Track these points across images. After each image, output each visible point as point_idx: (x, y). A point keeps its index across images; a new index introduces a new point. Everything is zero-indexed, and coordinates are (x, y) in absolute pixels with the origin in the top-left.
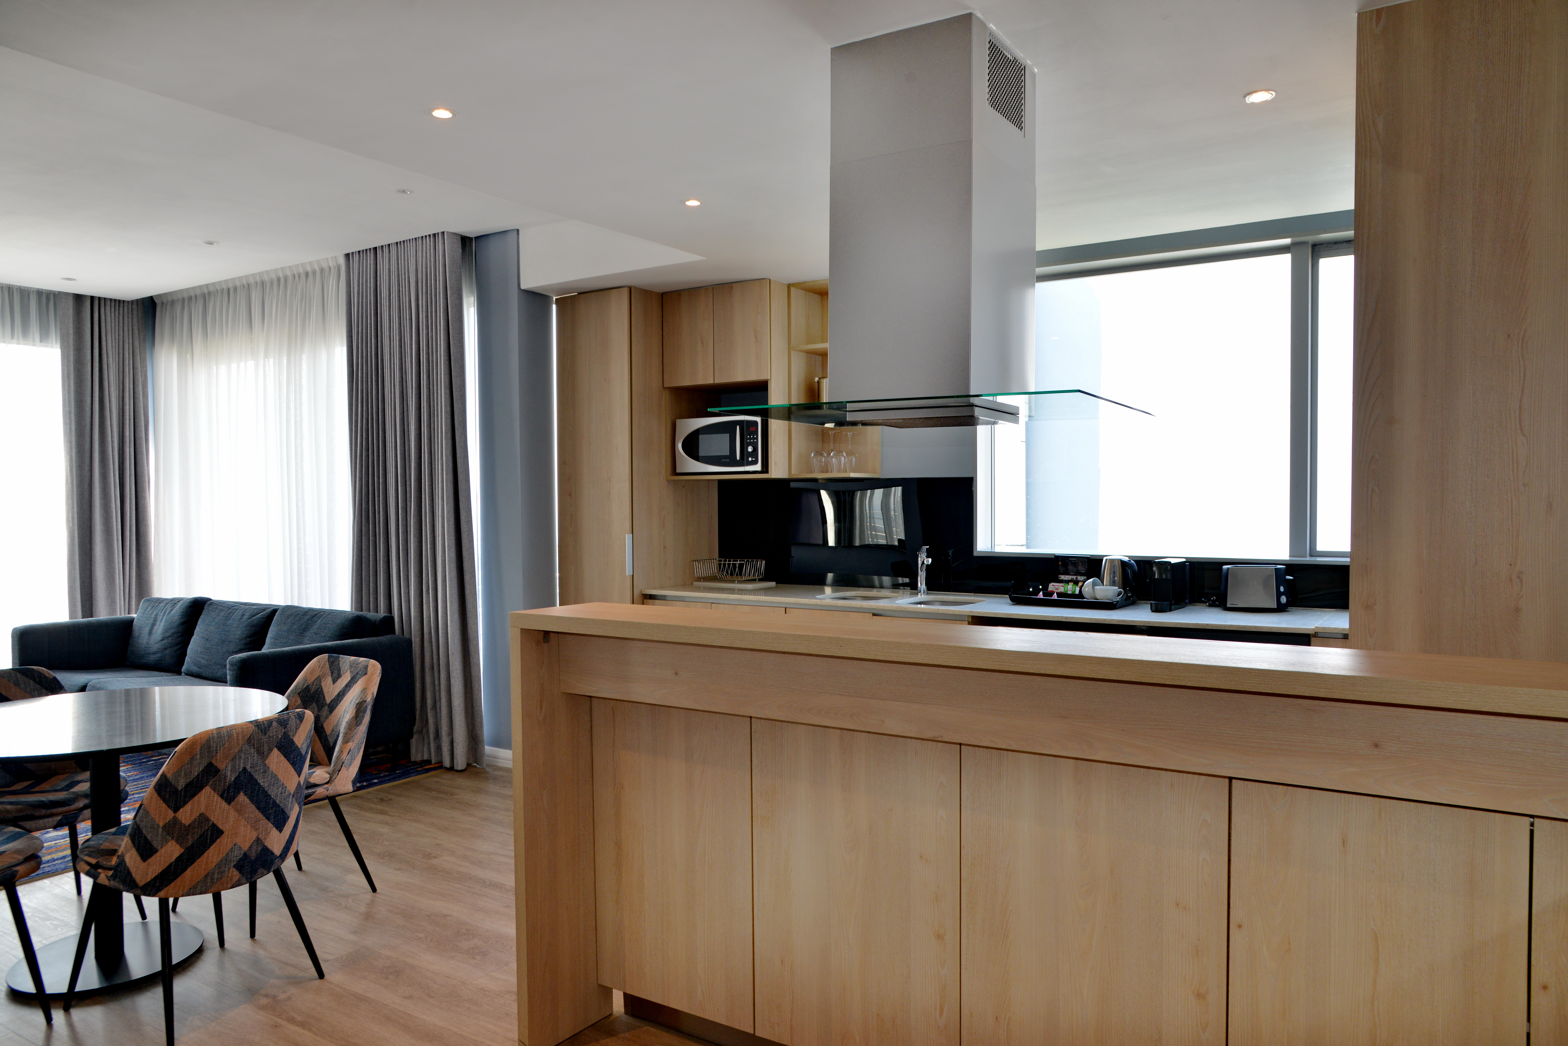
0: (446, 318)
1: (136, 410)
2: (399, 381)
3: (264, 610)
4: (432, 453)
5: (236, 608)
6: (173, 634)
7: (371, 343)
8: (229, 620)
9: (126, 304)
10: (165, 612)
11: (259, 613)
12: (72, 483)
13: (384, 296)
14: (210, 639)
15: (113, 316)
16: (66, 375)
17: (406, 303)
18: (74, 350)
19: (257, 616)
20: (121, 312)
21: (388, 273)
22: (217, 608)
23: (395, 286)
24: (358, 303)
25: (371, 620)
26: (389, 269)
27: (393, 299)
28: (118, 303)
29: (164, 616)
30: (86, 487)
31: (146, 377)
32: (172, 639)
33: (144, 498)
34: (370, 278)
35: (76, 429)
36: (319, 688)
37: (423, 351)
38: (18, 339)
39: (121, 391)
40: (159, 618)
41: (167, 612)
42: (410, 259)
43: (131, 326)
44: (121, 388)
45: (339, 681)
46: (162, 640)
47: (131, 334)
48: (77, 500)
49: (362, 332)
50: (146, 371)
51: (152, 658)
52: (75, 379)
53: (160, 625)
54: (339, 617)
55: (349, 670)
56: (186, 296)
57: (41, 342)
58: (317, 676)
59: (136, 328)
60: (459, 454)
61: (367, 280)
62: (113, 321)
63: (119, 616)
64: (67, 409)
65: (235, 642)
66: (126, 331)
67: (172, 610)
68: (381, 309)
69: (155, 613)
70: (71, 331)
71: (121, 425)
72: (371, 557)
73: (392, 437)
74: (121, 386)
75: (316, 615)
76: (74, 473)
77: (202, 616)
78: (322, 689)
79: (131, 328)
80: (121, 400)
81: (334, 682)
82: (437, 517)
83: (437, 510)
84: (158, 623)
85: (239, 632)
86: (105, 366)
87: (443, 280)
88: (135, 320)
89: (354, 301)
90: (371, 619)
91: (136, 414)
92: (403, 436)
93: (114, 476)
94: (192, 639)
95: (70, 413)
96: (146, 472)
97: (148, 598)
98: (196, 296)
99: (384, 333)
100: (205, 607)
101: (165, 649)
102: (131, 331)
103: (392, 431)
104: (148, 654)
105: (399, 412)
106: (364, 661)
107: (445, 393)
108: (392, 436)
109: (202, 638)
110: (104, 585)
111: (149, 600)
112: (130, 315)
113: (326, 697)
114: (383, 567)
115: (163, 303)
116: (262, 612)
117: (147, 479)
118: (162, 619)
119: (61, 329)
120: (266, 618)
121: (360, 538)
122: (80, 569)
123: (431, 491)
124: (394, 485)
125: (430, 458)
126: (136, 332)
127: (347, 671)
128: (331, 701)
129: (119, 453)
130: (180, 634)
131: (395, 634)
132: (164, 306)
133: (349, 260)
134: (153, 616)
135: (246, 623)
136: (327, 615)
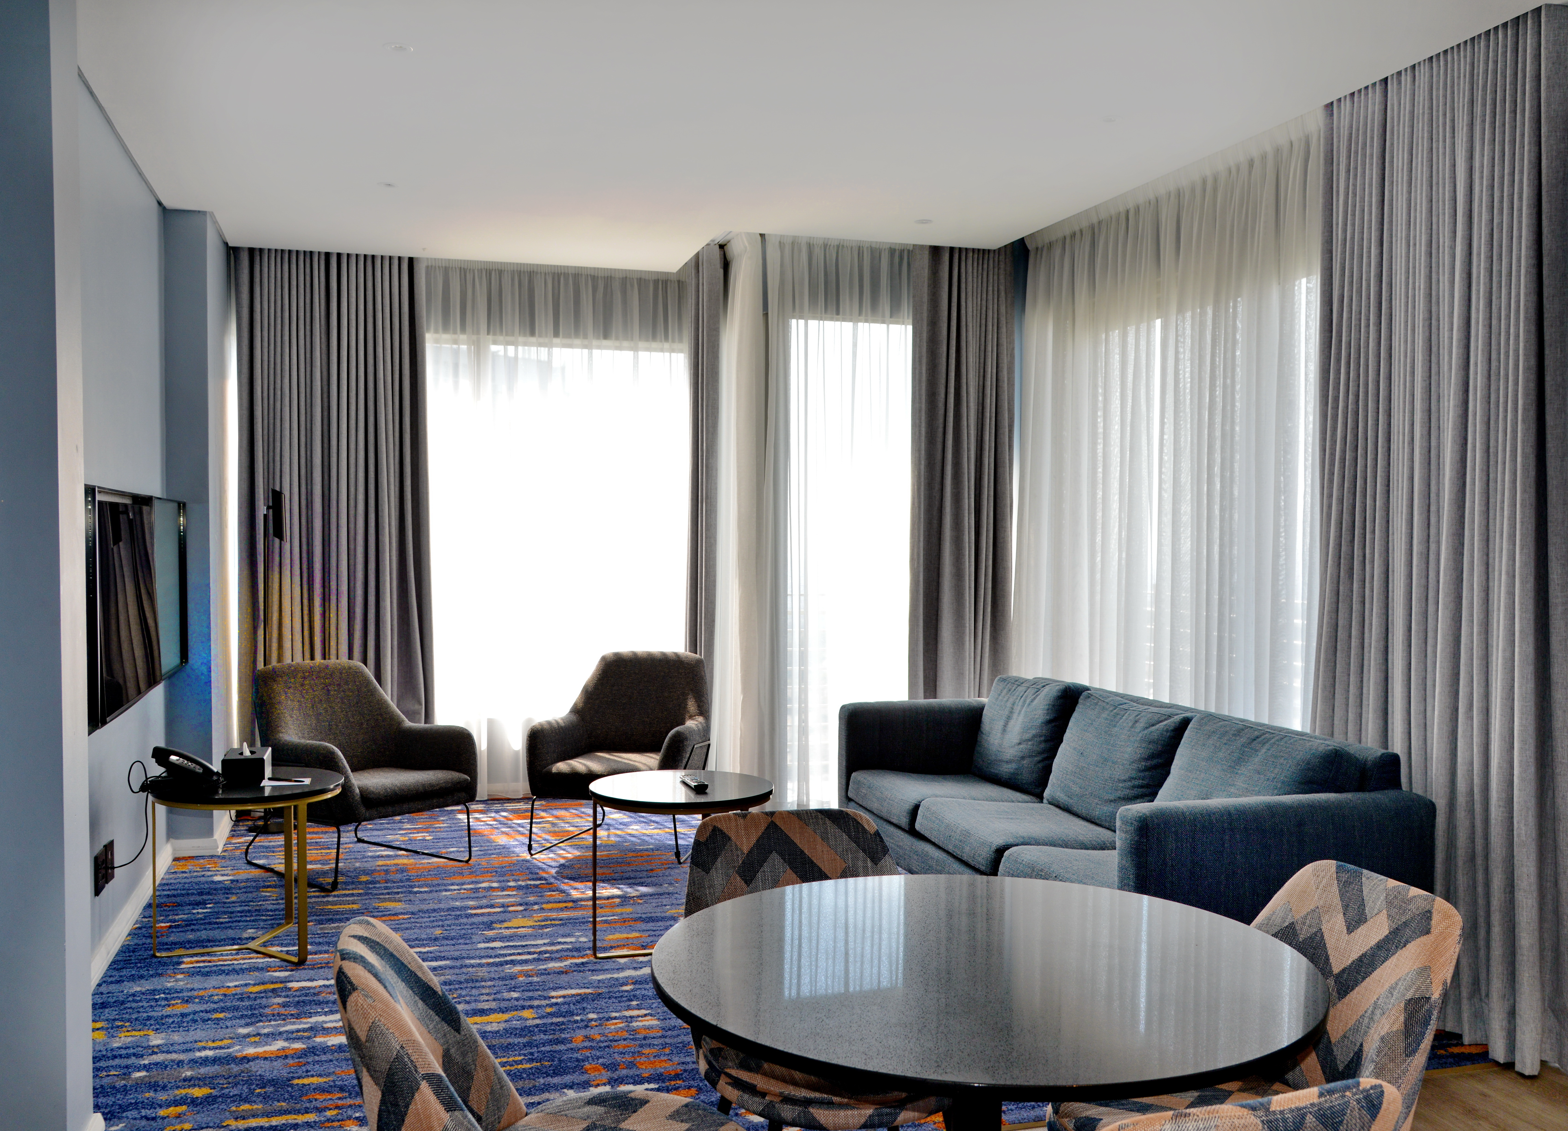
0: (1536, 182)
1: (999, 404)
2: (1424, 320)
3: (1170, 717)
4: (1491, 450)
5: (1125, 706)
6: (1034, 736)
7: (1369, 257)
8: (1115, 726)
9: (992, 255)
10: (1025, 701)
11: (1161, 722)
12: (919, 507)
13: (1398, 166)
14: (1085, 754)
15: (975, 274)
16: (917, 359)
17: (1444, 170)
18: (928, 325)
19: (1157, 726)
20: (985, 266)
21: (1409, 121)
22: (1096, 704)
23: (1423, 142)
24: (1347, 187)
25: (1358, 760)
26: (1412, 112)
27: (1417, 167)
28: (982, 254)
29: (1023, 706)
30: (935, 513)
31: (1012, 356)
32: (1033, 745)
33: (1004, 528)
34: (1372, 138)
35: (927, 433)
36: (1315, 934)
37: (1479, 254)
38: (866, 315)
39: (981, 378)
40: (1017, 709)
41: (1028, 702)
42: (1459, 84)
43: (996, 285)
44: (982, 374)
45: (1362, 930)
46: (1020, 744)
47: (996, 296)
48: (924, 531)
49: (1353, 238)
50: (1013, 349)
51: (1006, 769)
52: (928, 364)
53: (1017, 719)
54: (1300, 748)
55: (1385, 912)
56: (1067, 232)
57: (891, 317)
58: (1312, 907)
59: (1002, 288)
60: (1553, 450)
61: (1365, 144)
62: (975, 280)
63: (967, 699)
64: (917, 405)
65: (1123, 765)
66: (990, 293)
67: (1035, 699)
68: (1391, 191)
69: (1011, 700)
70: (926, 298)
71: (980, 426)
72: (1353, 640)
73: (1404, 424)
74: (982, 371)
75: (1258, 737)
76: (922, 494)
77: (1075, 715)
78: (1322, 936)
79: (996, 289)
80: (981, 391)
81: (1350, 930)
82: (1496, 573)
83: (1497, 560)
84: (1015, 716)
85: (1129, 750)
86: (963, 344)
87: (1532, 107)
88: (1002, 277)
89: (1338, 187)
90: (1357, 756)
91: (999, 409)
92: (1426, 420)
93: (969, 498)
94: (1060, 749)
95: (920, 411)
96: (1008, 492)
97: (1004, 676)
98: (1081, 231)
99: (1396, 234)
100: (1080, 701)
101: (1023, 758)
102: (996, 293)
103: (1404, 412)
104: (1001, 761)
105: (1422, 377)
106: (1419, 896)
107: (1527, 332)
108: (1404, 421)
109: (1075, 749)
110: (952, 650)
111: (1004, 680)
112: (996, 270)
113: (1331, 957)
114: (1375, 660)
115: (1037, 249)
116: (1165, 720)
117: (1009, 502)
118: (1020, 711)
119: (914, 297)
120: (1172, 731)
121: (1334, 606)
122: (924, 626)
123: (1484, 523)
124: (1404, 511)
125: (1485, 460)
126: (1003, 294)
127: (1380, 911)
128: (1344, 970)
129: (976, 465)
130: (1042, 739)
131: (1401, 788)
132: (1039, 252)
133: (1332, 115)
134: (1009, 705)
135: (1140, 735)
136: (1278, 740)
